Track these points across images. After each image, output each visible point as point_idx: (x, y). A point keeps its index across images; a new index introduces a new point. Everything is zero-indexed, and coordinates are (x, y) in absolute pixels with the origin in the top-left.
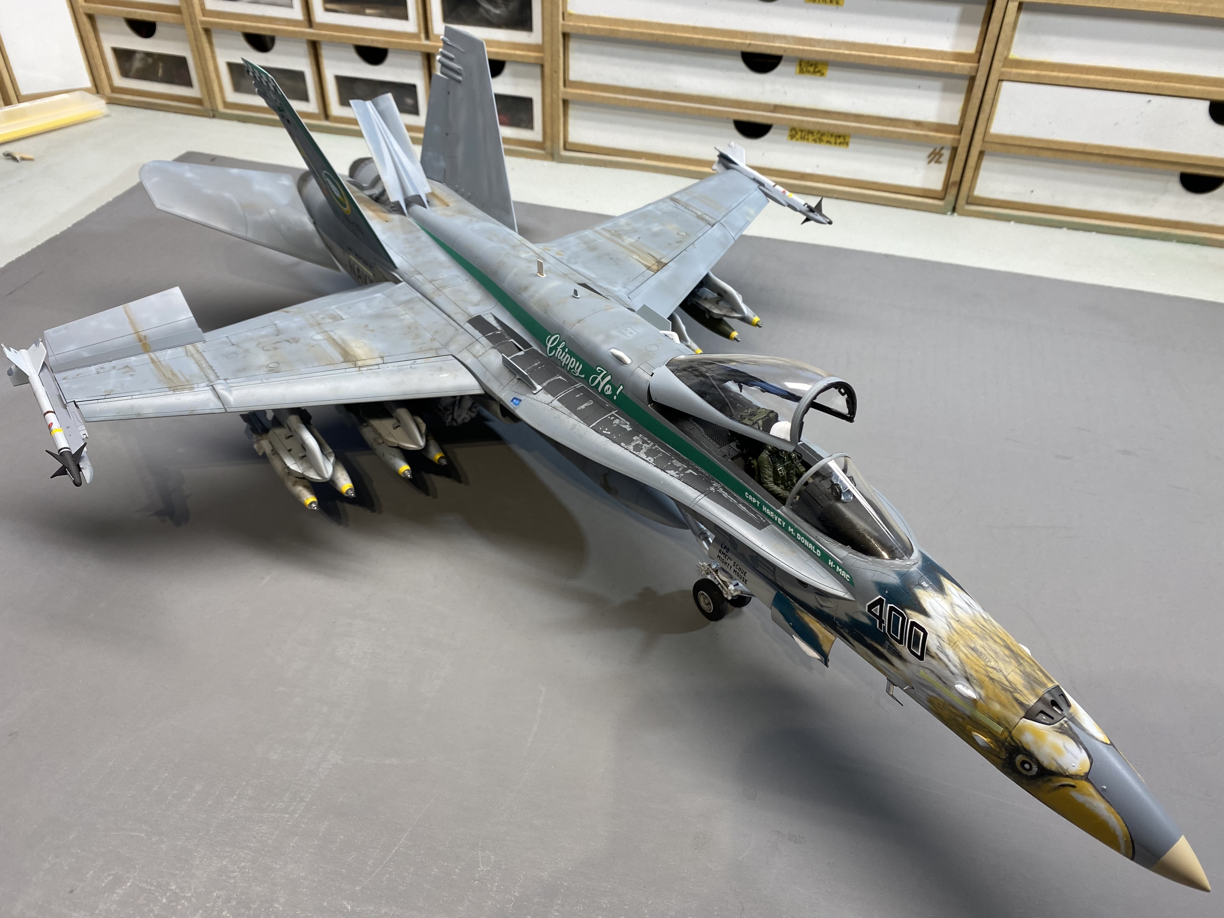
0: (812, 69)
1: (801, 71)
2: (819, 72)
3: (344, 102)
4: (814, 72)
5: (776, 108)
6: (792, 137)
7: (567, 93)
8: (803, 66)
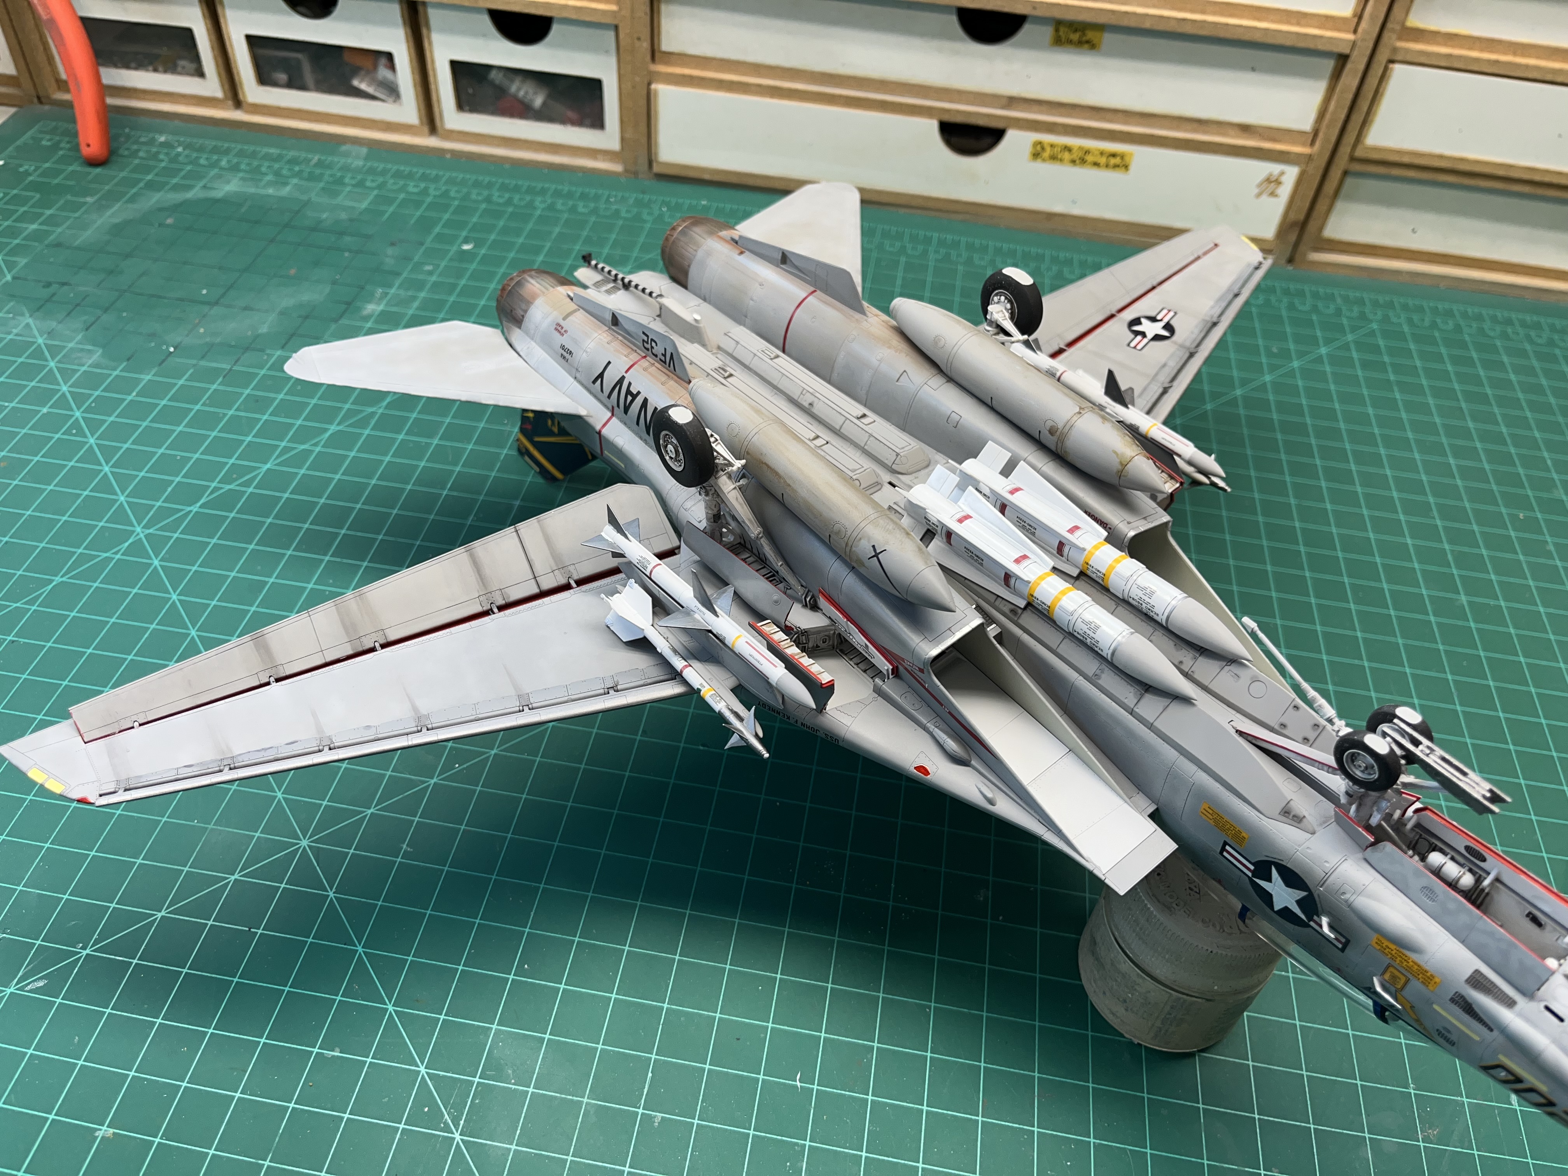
0: (1075, 39)
1: (1056, 42)
2: (1088, 43)
4: (1080, 44)
5: (1012, 101)
6: (1036, 155)
7: (659, 74)
8: (1061, 33)
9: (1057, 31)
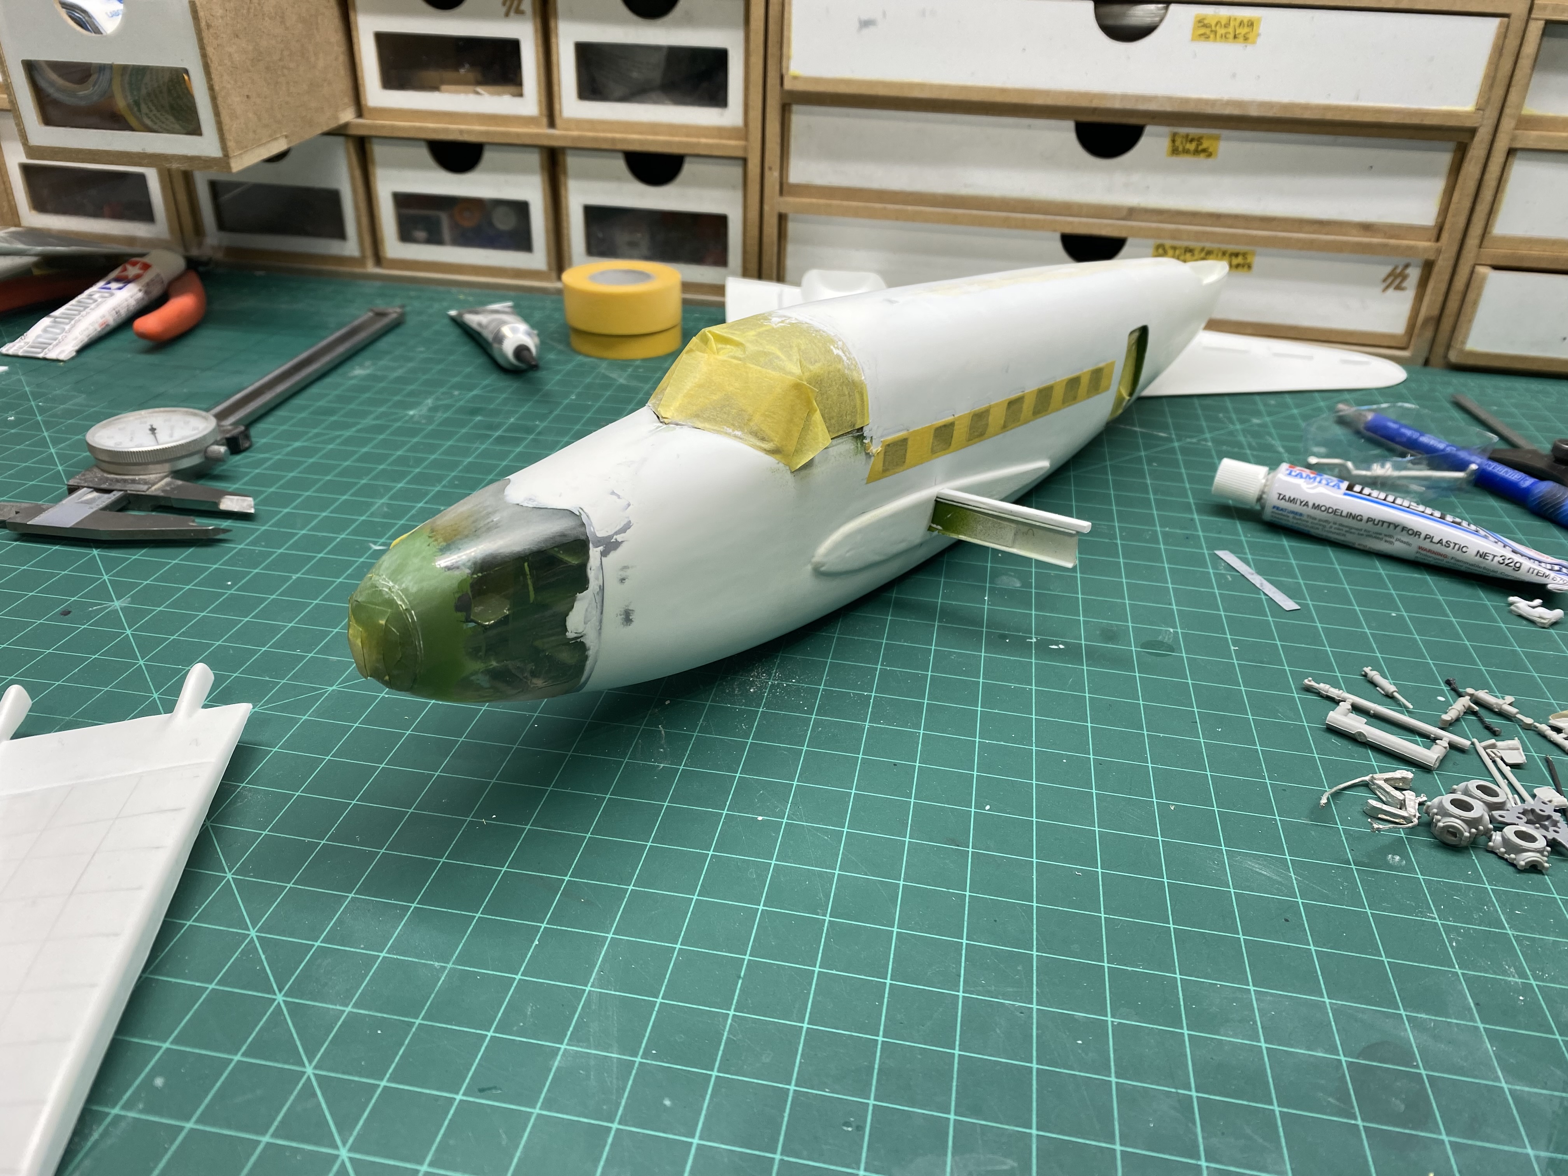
0: (1192, 147)
1: (1175, 151)
2: (1204, 151)
3: (404, 235)
4: (1197, 152)
5: (1132, 213)
7: (787, 203)
8: (1178, 143)
9: (1173, 141)
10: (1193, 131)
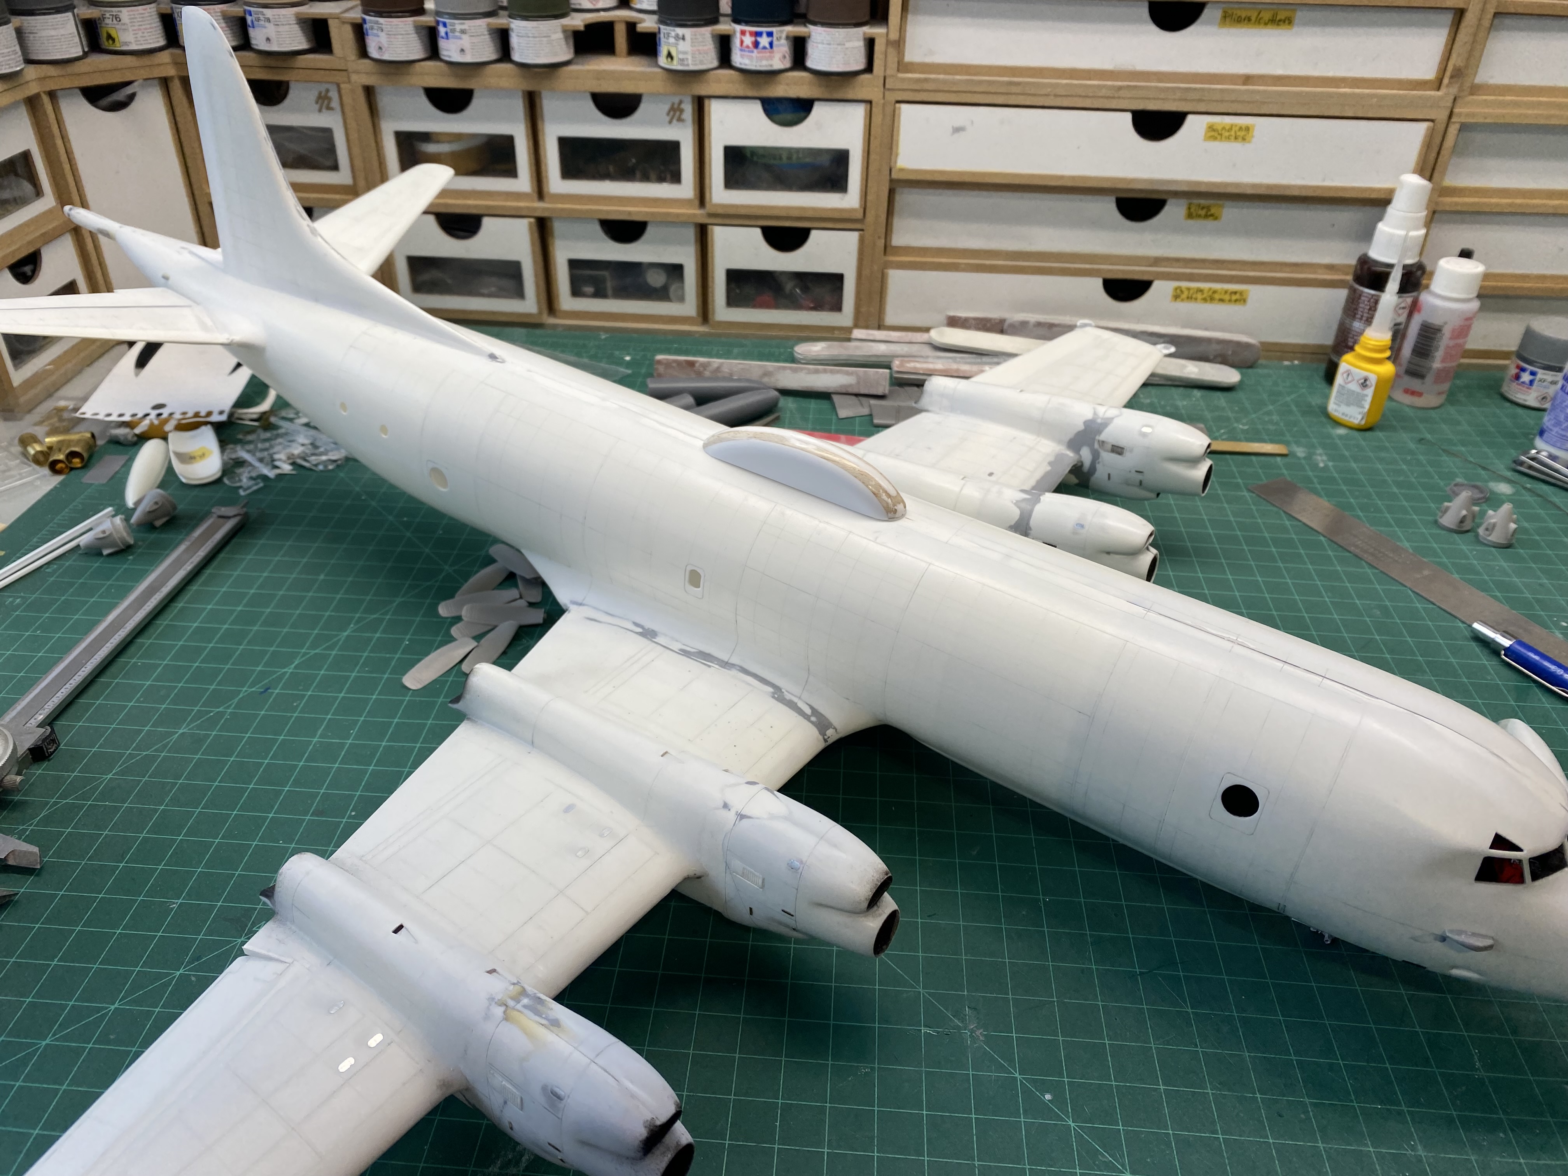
0: (1203, 212)
1: (1190, 216)
2: (1212, 215)
3: (576, 292)
4: (1207, 216)
5: (1157, 261)
6: (1176, 297)
7: (892, 262)
8: (1192, 210)
9: (1189, 208)
10: (1203, 202)
